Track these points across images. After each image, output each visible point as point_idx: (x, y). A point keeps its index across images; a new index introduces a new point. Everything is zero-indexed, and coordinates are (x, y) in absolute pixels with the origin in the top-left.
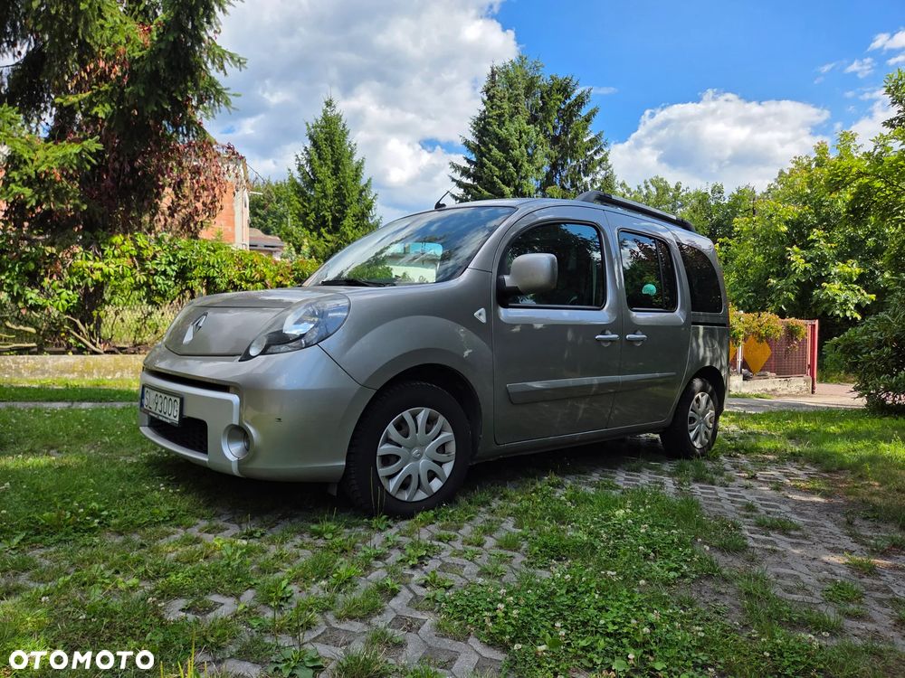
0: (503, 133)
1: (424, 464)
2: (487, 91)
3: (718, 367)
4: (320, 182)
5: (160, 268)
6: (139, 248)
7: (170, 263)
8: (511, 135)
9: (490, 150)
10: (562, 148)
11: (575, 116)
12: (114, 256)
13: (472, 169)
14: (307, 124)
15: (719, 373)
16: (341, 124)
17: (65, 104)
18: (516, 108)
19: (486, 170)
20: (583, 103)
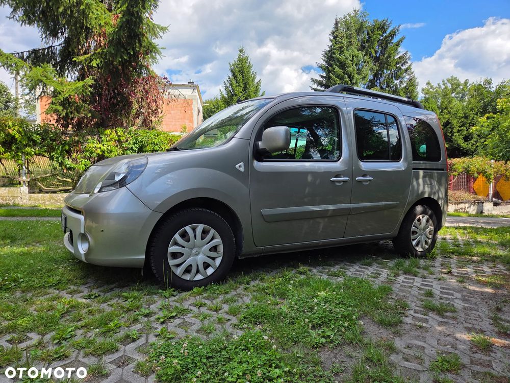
0: (342, 58)
1: (201, 258)
2: (333, 33)
3: (436, 198)
4: (236, 95)
5: (130, 146)
6: (119, 136)
7: (134, 144)
8: (346, 58)
9: (334, 69)
10: (381, 63)
11: (390, 43)
12: (107, 141)
13: (324, 81)
14: (230, 63)
15: (436, 202)
16: (248, 62)
17: (77, 61)
18: (350, 42)
19: (331, 81)
20: (394, 35)
